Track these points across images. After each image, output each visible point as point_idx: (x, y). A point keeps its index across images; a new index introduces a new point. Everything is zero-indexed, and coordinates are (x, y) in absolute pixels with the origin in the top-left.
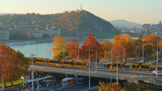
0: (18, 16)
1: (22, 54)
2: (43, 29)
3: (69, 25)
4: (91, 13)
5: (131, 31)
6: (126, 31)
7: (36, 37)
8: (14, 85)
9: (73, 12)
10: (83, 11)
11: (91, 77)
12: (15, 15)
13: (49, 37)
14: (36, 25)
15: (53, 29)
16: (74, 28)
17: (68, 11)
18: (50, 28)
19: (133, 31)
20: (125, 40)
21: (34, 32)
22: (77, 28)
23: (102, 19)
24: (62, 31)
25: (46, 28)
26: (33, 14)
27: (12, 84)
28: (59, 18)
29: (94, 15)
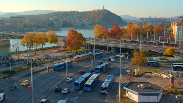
0: (66, 12)
1: (82, 35)
2: (81, 20)
3: (97, 18)
4: (109, 11)
5: (133, 22)
6: (130, 22)
7: (77, 25)
8: (78, 52)
9: (98, 10)
10: (105, 9)
11: (121, 48)
12: (64, 12)
13: (85, 25)
14: (76, 18)
15: (87, 21)
16: (99, 20)
17: (95, 10)
18: (85, 20)
19: (134, 22)
20: (135, 27)
21: (76, 22)
22: (101, 20)
23: (116, 15)
24: (92, 22)
25: (83, 20)
26: (75, 11)
27: (77, 51)
28: (90, 14)
29: (111, 12)
